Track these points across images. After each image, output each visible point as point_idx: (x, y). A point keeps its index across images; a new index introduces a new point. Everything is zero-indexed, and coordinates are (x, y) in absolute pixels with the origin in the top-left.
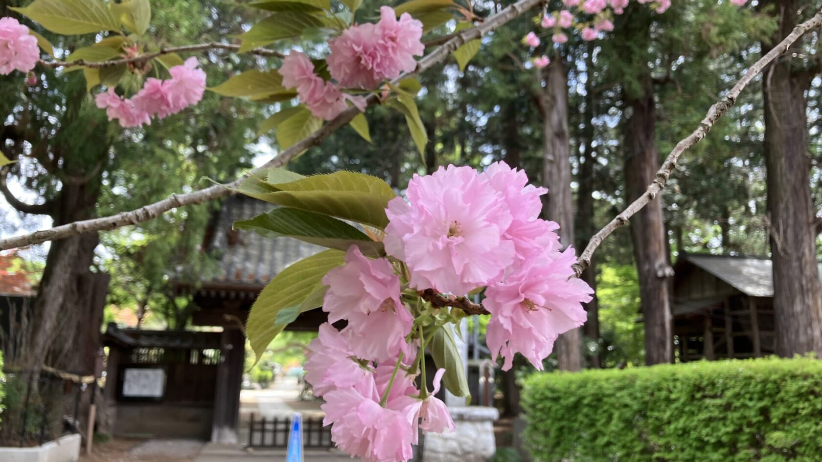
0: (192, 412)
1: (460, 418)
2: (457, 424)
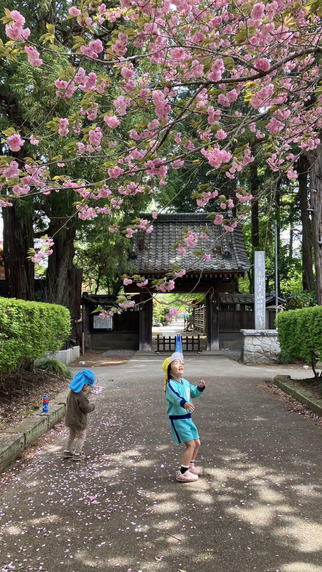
0: (128, 336)
1: (263, 335)
2: (261, 338)
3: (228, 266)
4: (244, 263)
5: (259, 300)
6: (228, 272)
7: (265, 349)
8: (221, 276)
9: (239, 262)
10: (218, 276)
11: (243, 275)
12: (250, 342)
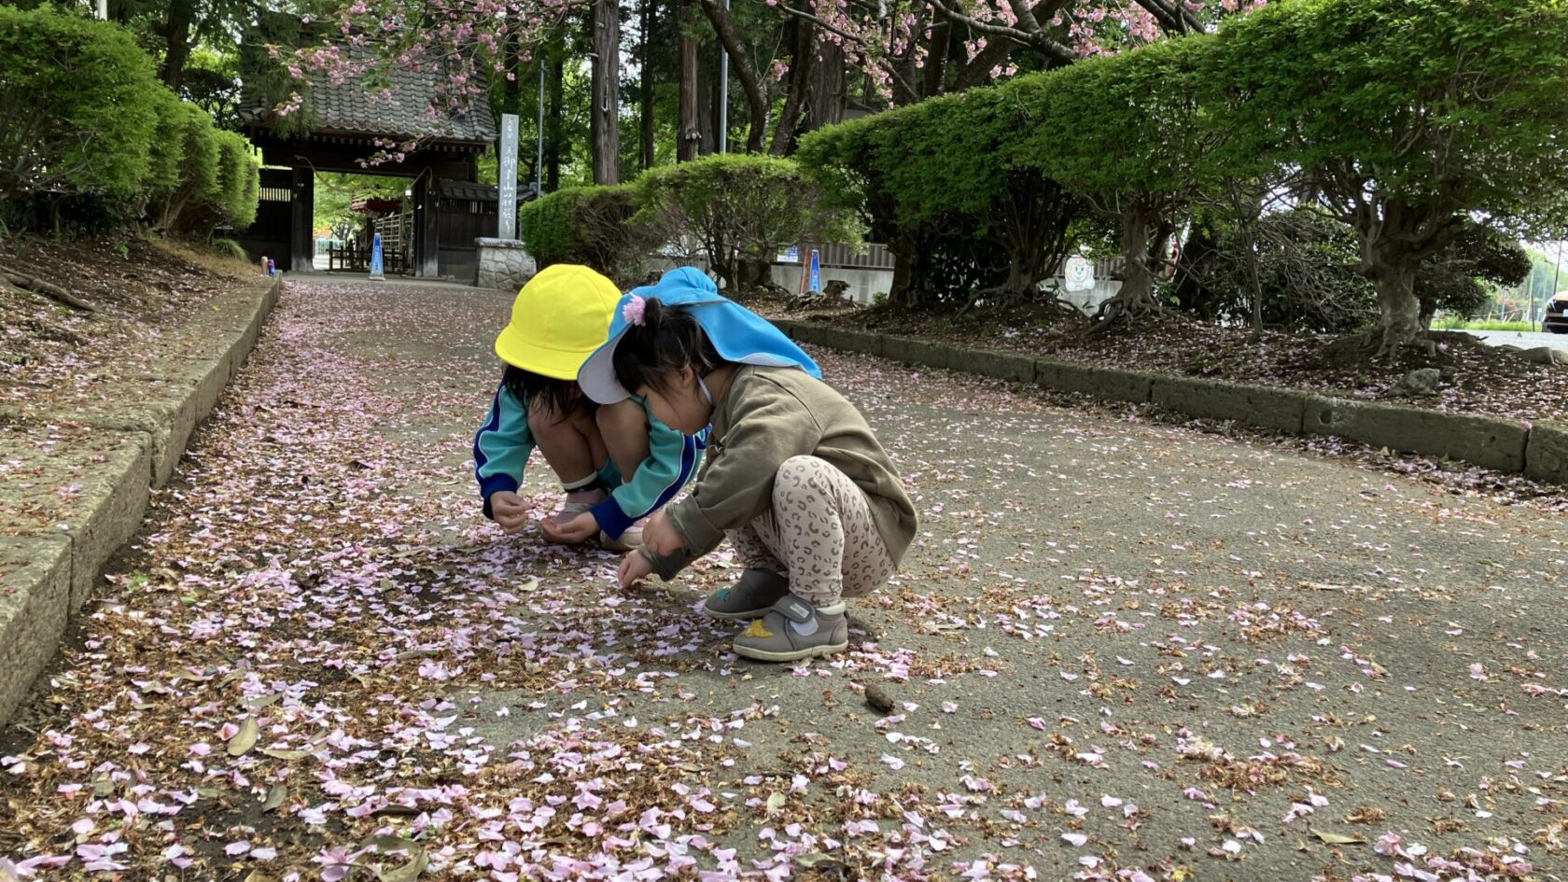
1: (509, 247)
2: (506, 252)
3: (459, 133)
4: (486, 131)
5: (506, 192)
6: (457, 143)
7: (513, 269)
8: (445, 149)
9: (477, 128)
10: (441, 148)
11: (483, 149)
12: (490, 257)
